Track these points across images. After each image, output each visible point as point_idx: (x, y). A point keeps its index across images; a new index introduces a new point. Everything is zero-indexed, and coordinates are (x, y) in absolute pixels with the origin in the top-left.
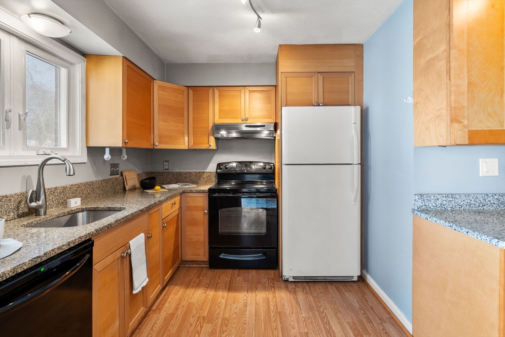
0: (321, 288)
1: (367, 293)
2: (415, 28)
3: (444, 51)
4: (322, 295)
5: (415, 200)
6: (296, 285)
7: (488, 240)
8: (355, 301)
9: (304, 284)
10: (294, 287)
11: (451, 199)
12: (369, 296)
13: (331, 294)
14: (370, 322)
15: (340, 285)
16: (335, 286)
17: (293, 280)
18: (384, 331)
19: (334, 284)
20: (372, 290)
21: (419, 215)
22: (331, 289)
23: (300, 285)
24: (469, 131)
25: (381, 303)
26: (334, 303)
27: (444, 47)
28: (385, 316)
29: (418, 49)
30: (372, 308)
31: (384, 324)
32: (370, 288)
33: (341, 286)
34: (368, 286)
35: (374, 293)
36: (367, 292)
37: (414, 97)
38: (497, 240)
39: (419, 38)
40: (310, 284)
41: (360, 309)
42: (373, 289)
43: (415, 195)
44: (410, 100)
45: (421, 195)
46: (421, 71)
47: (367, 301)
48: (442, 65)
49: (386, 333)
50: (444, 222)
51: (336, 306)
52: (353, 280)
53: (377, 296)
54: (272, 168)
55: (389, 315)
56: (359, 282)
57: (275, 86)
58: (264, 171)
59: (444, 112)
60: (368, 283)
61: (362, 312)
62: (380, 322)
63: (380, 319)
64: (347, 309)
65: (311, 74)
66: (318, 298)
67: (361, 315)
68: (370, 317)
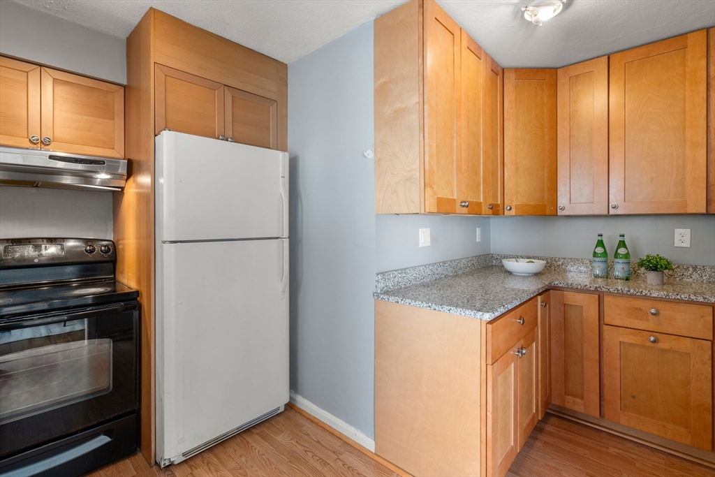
0: (237, 448)
1: (304, 423)
2: (376, 66)
3: (416, 103)
4: (243, 459)
5: (378, 281)
6: (191, 467)
7: (473, 314)
8: (294, 443)
9: (206, 455)
10: (190, 471)
11: (404, 275)
12: (308, 427)
13: (257, 451)
14: (326, 464)
15: (263, 428)
16: (257, 434)
17: (184, 459)
18: (346, 466)
19: (255, 431)
20: (307, 416)
21: (386, 300)
22: (253, 440)
23: (198, 461)
24: (438, 198)
25: (324, 429)
26: (268, 463)
27: (415, 99)
28: (337, 445)
29: (381, 93)
30: (318, 442)
31: (341, 457)
32: (303, 413)
33: (265, 429)
34: (300, 412)
35: (313, 419)
36: (302, 421)
37: (375, 152)
38: (481, 313)
39: (382, 80)
40: (217, 451)
41: (306, 451)
42: (309, 414)
43: (378, 274)
44: (370, 154)
45: (383, 273)
46: (386, 121)
47: (308, 435)
48: (414, 118)
49: (349, 468)
50: (420, 303)
51: (273, 466)
52: (279, 412)
53: (316, 421)
54: (109, 249)
55: (340, 441)
56: (286, 412)
57: (125, 87)
58: (90, 257)
59: (417, 174)
60: (299, 408)
61: (310, 454)
62: (336, 457)
63: (334, 452)
64: (290, 462)
65: (213, 85)
66: (240, 468)
67: (311, 459)
68: (321, 456)
